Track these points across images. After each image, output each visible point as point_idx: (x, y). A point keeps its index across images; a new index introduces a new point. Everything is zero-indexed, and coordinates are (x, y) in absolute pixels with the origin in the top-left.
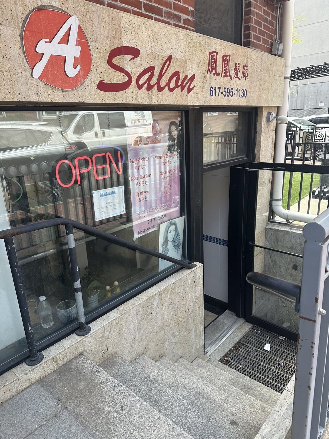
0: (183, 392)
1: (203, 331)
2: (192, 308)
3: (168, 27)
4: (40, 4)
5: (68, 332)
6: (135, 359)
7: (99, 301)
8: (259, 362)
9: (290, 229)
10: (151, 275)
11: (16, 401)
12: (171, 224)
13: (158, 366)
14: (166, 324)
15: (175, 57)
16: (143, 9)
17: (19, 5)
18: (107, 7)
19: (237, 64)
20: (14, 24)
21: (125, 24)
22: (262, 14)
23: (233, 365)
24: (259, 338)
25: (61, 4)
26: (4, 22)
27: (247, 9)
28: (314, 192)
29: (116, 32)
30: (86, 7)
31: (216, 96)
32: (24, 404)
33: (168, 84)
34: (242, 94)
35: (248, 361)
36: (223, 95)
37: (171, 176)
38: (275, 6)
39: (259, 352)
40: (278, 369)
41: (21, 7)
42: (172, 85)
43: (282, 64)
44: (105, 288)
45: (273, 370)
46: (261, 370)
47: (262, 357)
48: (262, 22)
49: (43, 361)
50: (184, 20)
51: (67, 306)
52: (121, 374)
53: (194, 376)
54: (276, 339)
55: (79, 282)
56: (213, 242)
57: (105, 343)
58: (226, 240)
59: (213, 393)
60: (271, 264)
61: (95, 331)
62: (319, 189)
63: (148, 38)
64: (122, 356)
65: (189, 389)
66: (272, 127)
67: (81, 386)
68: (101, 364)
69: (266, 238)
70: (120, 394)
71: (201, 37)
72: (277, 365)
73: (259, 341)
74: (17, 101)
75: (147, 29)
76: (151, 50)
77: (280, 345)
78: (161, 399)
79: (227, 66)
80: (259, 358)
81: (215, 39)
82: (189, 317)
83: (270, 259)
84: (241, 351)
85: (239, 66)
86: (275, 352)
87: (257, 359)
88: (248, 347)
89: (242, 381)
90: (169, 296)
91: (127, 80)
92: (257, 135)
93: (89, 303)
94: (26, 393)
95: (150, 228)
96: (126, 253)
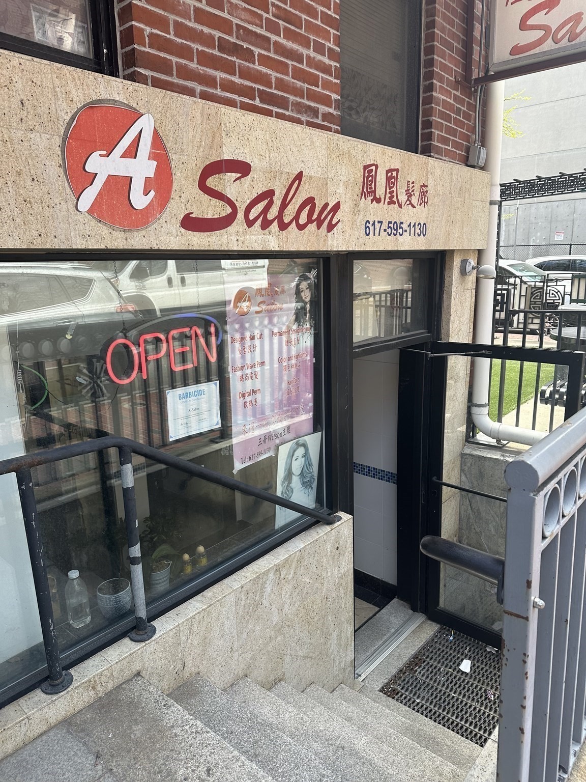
0: (315, 745)
1: (352, 635)
2: (334, 595)
3: (298, 128)
4: (95, 98)
5: (116, 635)
6: (232, 686)
7: (171, 580)
8: (451, 693)
9: (503, 456)
10: (261, 535)
11: (22, 757)
12: (298, 445)
13: (272, 698)
14: (288, 623)
15: (307, 174)
16: (257, 99)
17: (61, 99)
18: (199, 100)
19: (410, 183)
20: (52, 128)
21: (228, 125)
22: (452, 102)
23: (405, 698)
24: (451, 649)
25: (128, 97)
26: (37, 126)
27: (427, 95)
28: (543, 393)
29: (214, 137)
30: (166, 101)
31: (374, 235)
32: (37, 763)
33: (297, 217)
34: (418, 231)
35: (431, 691)
36: (386, 233)
37: (299, 364)
38: (473, 89)
39: (451, 676)
40: (484, 706)
41: (65, 103)
42: (303, 219)
43: (486, 181)
44: (180, 557)
45: (475, 709)
46: (455, 708)
47: (456, 684)
48: (452, 115)
49: (71, 687)
50: (323, 114)
51: (116, 589)
52: (207, 711)
53: (335, 716)
54: (480, 652)
55: (138, 547)
56: (372, 476)
57: (180, 655)
58: (393, 472)
59: (369, 748)
60: (471, 516)
61: (163, 634)
62: (551, 388)
63: (264, 146)
64: (209, 680)
65: (327, 740)
66: (470, 283)
67: (137, 732)
68: (172, 693)
69: (462, 470)
70: (206, 746)
71: (352, 142)
72: (483, 699)
73: (451, 654)
74: (51, 248)
75: (263, 132)
76: (270, 164)
77: (489, 662)
78: (277, 756)
79: (393, 187)
80: (450, 686)
81: (373, 144)
82: (328, 610)
83: (469, 507)
84: (420, 673)
85: (413, 186)
86: (478, 674)
87: (447, 688)
88: (431, 666)
89: (420, 727)
90: (292, 572)
91: (229, 212)
92: (445, 296)
93: (154, 584)
94: (41, 743)
95: (262, 452)
96: (218, 494)
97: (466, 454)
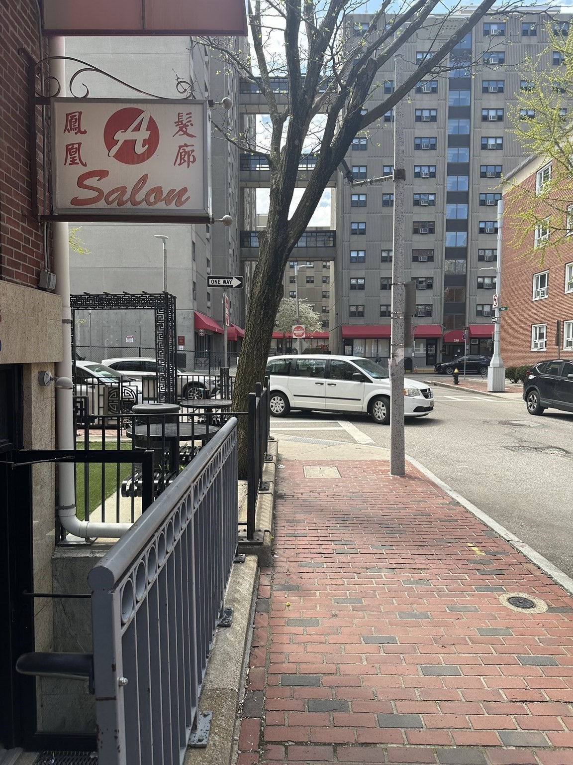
9: (92, 553)
28: (124, 486)
38: (40, 224)
43: (57, 303)
48: (21, 243)
60: (65, 620)
62: (130, 482)
66: (49, 393)
69: (54, 576)
83: (63, 612)
92: (25, 405)
97: (56, 559)
